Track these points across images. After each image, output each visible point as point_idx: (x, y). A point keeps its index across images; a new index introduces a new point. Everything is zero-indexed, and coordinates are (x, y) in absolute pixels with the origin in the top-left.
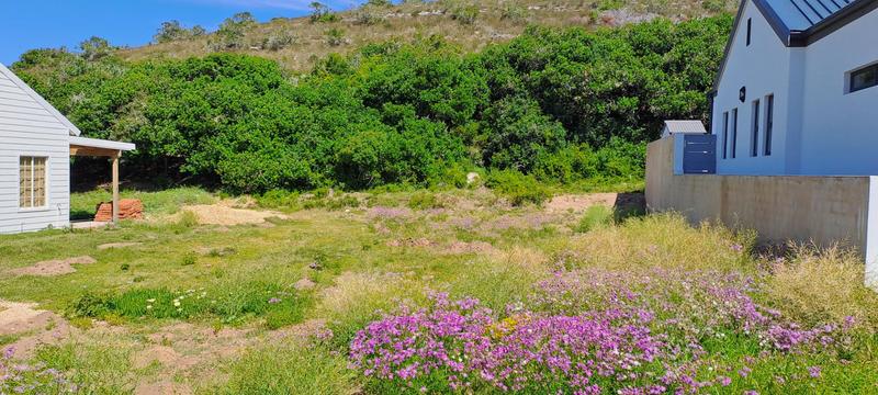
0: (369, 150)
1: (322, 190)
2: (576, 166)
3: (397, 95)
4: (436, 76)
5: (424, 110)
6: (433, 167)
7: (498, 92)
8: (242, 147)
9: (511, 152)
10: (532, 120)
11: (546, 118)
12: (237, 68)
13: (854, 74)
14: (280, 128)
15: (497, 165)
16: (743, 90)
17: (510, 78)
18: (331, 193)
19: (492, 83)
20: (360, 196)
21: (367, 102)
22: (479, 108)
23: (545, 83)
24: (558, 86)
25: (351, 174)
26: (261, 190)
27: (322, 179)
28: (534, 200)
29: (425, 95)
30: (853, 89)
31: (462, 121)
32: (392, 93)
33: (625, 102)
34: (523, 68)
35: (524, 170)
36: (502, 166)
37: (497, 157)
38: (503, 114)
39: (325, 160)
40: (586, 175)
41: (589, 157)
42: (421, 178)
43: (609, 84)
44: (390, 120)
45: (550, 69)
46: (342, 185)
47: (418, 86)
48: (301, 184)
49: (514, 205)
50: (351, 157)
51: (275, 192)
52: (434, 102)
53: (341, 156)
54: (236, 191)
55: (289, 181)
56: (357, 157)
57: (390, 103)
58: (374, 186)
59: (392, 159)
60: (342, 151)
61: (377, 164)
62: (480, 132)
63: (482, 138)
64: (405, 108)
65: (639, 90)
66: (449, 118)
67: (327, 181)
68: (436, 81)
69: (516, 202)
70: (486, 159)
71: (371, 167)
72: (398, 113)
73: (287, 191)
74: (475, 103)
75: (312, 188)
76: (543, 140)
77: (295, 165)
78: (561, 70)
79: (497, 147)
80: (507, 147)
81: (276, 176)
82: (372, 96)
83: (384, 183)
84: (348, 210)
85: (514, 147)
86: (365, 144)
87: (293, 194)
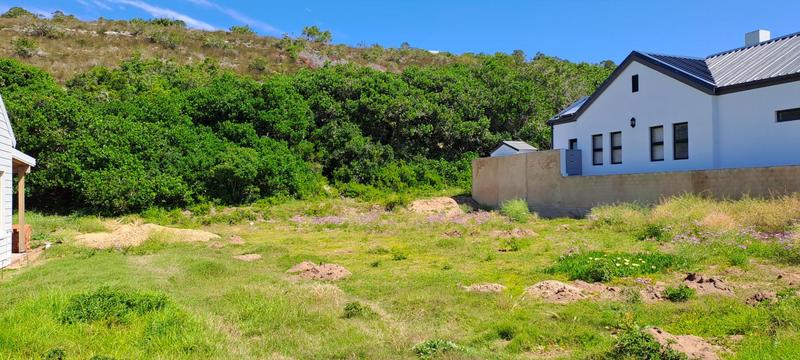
0: (249, 165)
1: (204, 206)
2: (403, 178)
3: (234, 114)
4: (274, 98)
5: (263, 128)
6: (298, 178)
7: (322, 116)
8: (102, 164)
9: (350, 167)
10: (359, 141)
11: (369, 139)
12: (27, 77)
13: (778, 112)
14: (133, 145)
15: (340, 178)
16: (633, 120)
17: (334, 107)
18: (213, 210)
19: (315, 107)
20: (247, 209)
21: (197, 121)
22: (311, 129)
23: (363, 109)
24: (373, 113)
25: (228, 189)
26: (136, 209)
27: (193, 196)
28: (401, 203)
29: (264, 116)
30: (779, 120)
31: (300, 138)
32: (229, 111)
33: (429, 128)
34: (337, 95)
35: (365, 181)
36: (346, 179)
37: (342, 170)
38: (335, 133)
39: (194, 176)
40: (410, 184)
41: (409, 170)
42: (293, 191)
44: (235, 138)
45: (364, 99)
46: (218, 200)
47: (257, 107)
48: (171, 202)
49: (387, 210)
50: (230, 173)
51: (153, 210)
52: (274, 123)
53: (217, 171)
54: (111, 212)
55: (165, 198)
56: (238, 173)
57: (228, 122)
58: (252, 200)
59: (271, 174)
60: (219, 166)
61: (255, 179)
62: (316, 149)
63: (320, 155)
64: (247, 127)
65: (433, 119)
66: (287, 137)
67: (200, 197)
68: (274, 103)
69: (390, 207)
70: (328, 173)
71: (249, 182)
72: (240, 131)
73: (163, 210)
74: (306, 124)
75: (183, 205)
76: (371, 157)
77: (171, 182)
78: (375, 100)
79: (334, 164)
80: (345, 163)
81: (154, 194)
82: (201, 114)
83: (262, 197)
84: (252, 223)
85: (354, 163)
86: (243, 159)
87: (173, 212)
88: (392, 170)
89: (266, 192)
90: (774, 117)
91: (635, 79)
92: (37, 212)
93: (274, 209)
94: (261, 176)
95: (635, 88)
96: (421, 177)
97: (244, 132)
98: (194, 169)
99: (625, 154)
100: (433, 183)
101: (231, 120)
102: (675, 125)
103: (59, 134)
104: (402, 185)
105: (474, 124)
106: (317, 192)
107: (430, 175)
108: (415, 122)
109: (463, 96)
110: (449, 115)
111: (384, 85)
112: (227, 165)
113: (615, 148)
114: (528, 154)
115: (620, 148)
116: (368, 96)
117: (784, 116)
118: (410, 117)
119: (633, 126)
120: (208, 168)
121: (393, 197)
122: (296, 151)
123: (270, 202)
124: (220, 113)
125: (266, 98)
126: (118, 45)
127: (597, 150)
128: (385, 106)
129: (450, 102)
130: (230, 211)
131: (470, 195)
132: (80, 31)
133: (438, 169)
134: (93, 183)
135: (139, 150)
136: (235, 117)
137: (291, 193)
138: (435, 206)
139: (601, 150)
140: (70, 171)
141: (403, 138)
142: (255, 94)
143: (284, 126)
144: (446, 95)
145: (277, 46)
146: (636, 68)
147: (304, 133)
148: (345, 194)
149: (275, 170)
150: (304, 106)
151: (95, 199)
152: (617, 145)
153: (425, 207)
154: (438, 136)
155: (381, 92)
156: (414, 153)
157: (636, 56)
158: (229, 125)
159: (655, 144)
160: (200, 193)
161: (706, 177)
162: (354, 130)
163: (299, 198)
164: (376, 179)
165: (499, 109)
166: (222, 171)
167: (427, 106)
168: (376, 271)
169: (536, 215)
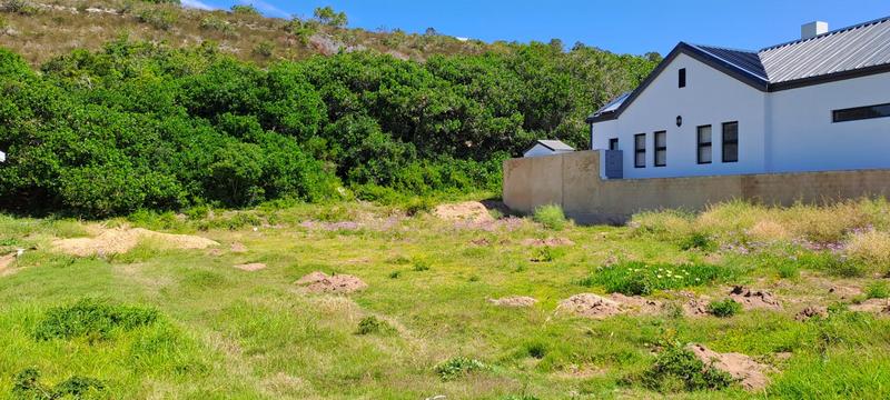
0: (253, 163)
1: (202, 208)
2: (427, 180)
3: (236, 105)
4: (281, 88)
5: (268, 121)
6: (309, 179)
7: (335, 109)
8: (82, 160)
9: (368, 166)
10: (377, 138)
11: (389, 135)
13: (834, 112)
14: (119, 138)
15: (355, 179)
16: (679, 118)
17: (349, 98)
18: (211, 214)
19: (328, 99)
20: (249, 212)
21: (192, 112)
22: (323, 124)
23: (382, 101)
24: (394, 107)
25: (228, 191)
26: (122, 211)
27: (188, 197)
28: (424, 208)
29: (270, 107)
30: (834, 121)
31: (311, 133)
32: (230, 102)
33: (456, 124)
34: (353, 86)
35: (384, 182)
36: (363, 180)
37: (358, 170)
38: (351, 128)
39: (189, 175)
40: (434, 186)
41: (434, 171)
42: (302, 193)
43: (445, 108)
44: (238, 132)
45: (383, 91)
46: (217, 203)
47: (262, 97)
48: (163, 204)
49: (409, 215)
50: (231, 171)
51: (142, 213)
52: (282, 116)
53: (215, 169)
54: (93, 214)
55: (157, 200)
56: (240, 172)
57: (229, 114)
58: (256, 203)
59: (278, 174)
60: (218, 164)
61: (260, 180)
62: (329, 146)
63: (334, 152)
64: (249, 120)
65: (461, 114)
66: (296, 133)
67: (196, 199)
68: (281, 93)
69: (412, 211)
70: (343, 174)
71: (252, 183)
72: (242, 124)
73: (153, 213)
74: (318, 118)
75: (177, 208)
76: (391, 156)
77: (163, 181)
78: (396, 92)
79: (350, 163)
80: (363, 162)
81: (144, 195)
82: (197, 104)
83: (268, 200)
84: (255, 229)
85: (372, 162)
86: (247, 156)
87: (165, 215)
88: (414, 171)
89: (272, 193)
90: (829, 116)
91: (682, 73)
92: (7, 214)
93: (281, 213)
94: (266, 176)
95: (682, 83)
96: (446, 179)
97: (247, 126)
98: (189, 166)
99: (670, 156)
100: (459, 186)
101: (232, 111)
102: (724, 124)
103: (33, 125)
104: (425, 187)
105: (506, 121)
106: (329, 194)
107: (455, 176)
108: (440, 118)
109: (494, 90)
110: (478, 110)
111: (406, 75)
112: (228, 163)
113: (659, 149)
114: (564, 155)
115: (664, 148)
116: (388, 87)
117: (841, 116)
118: (436, 110)
119: (679, 124)
120: (205, 166)
121: (416, 201)
122: (306, 148)
123: (276, 205)
124: (219, 103)
125: (272, 88)
126: (101, 24)
127: (639, 151)
128: (407, 100)
129: (479, 96)
130: (230, 215)
131: (501, 200)
132: (57, 7)
133: (465, 170)
134: (72, 182)
135: (126, 145)
136: (237, 109)
137: (301, 195)
138: (462, 211)
139: (644, 151)
140: (46, 167)
141: (427, 136)
142: (260, 83)
143: (292, 120)
144: (475, 87)
145: (285, 29)
146: (683, 60)
147: (315, 128)
148: (362, 197)
149: (283, 168)
150: (315, 98)
151: (75, 199)
152: (661, 145)
153: (451, 212)
154: (466, 133)
155: (402, 83)
156: (440, 152)
157: (683, 48)
158: (229, 117)
159: (702, 145)
160: (196, 194)
161: (757, 182)
162: (372, 125)
163: (309, 201)
164: (397, 181)
165: (534, 105)
166: (222, 169)
167: (453, 99)
168: (396, 283)
169: (572, 221)
